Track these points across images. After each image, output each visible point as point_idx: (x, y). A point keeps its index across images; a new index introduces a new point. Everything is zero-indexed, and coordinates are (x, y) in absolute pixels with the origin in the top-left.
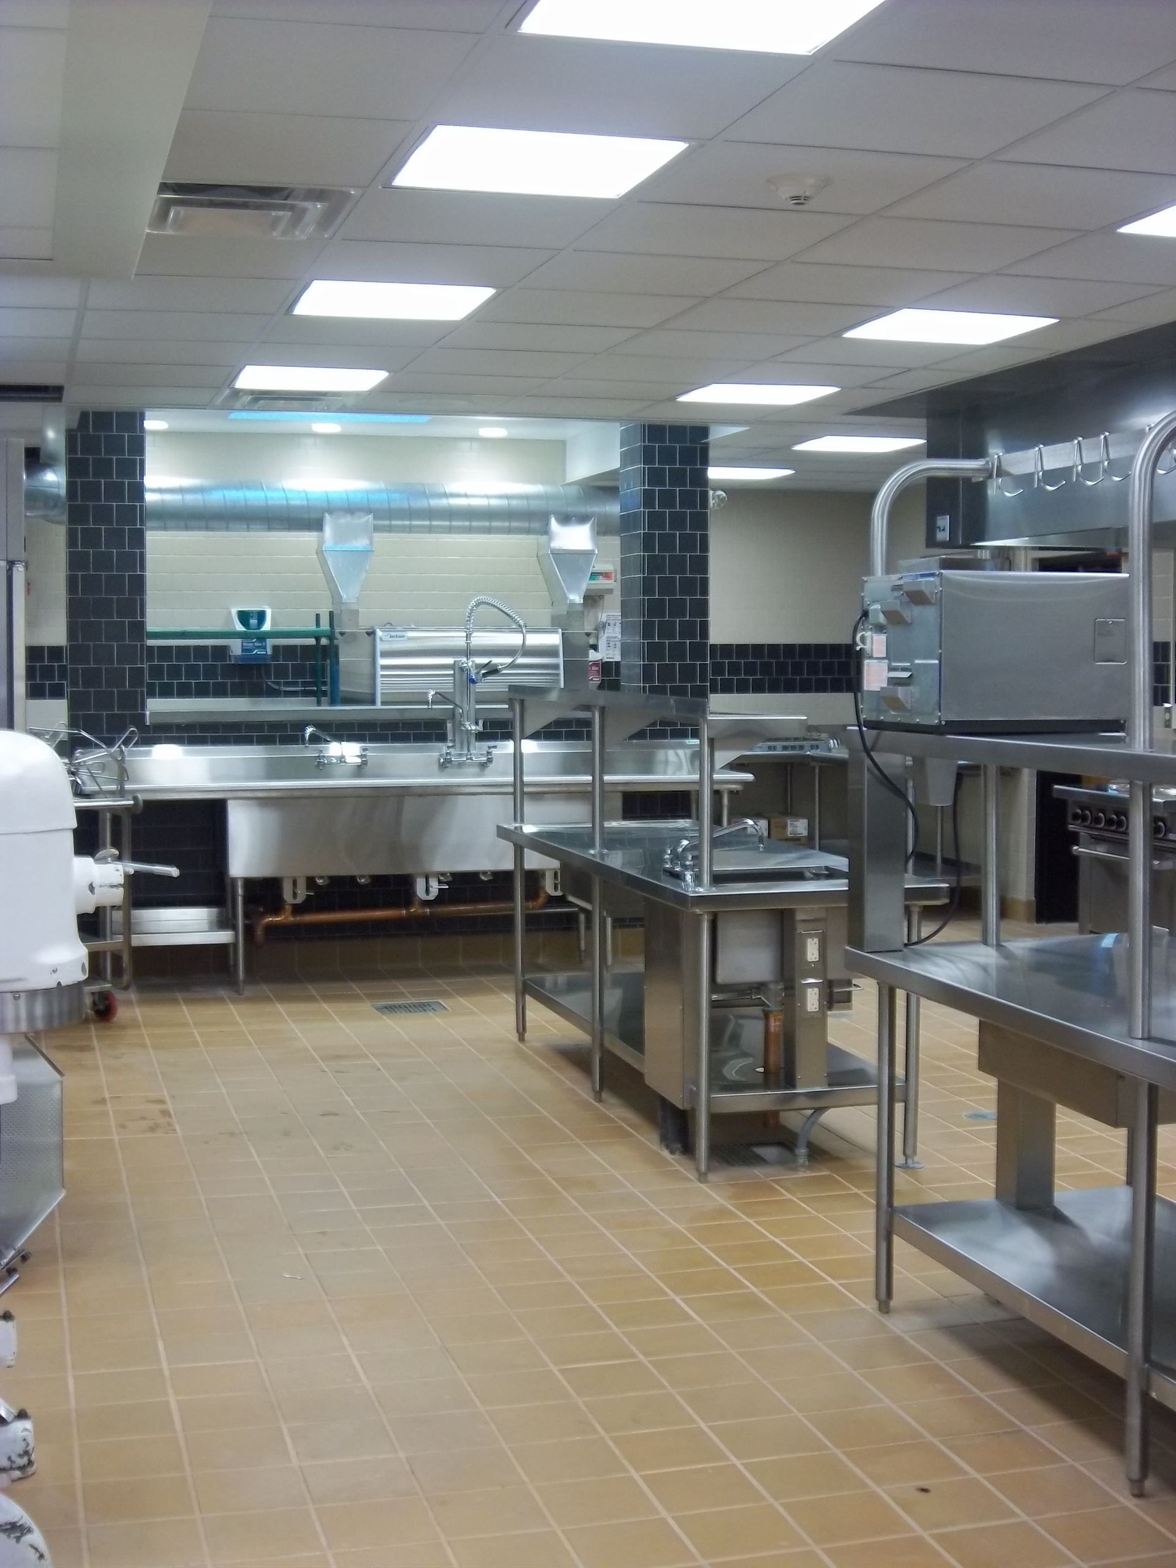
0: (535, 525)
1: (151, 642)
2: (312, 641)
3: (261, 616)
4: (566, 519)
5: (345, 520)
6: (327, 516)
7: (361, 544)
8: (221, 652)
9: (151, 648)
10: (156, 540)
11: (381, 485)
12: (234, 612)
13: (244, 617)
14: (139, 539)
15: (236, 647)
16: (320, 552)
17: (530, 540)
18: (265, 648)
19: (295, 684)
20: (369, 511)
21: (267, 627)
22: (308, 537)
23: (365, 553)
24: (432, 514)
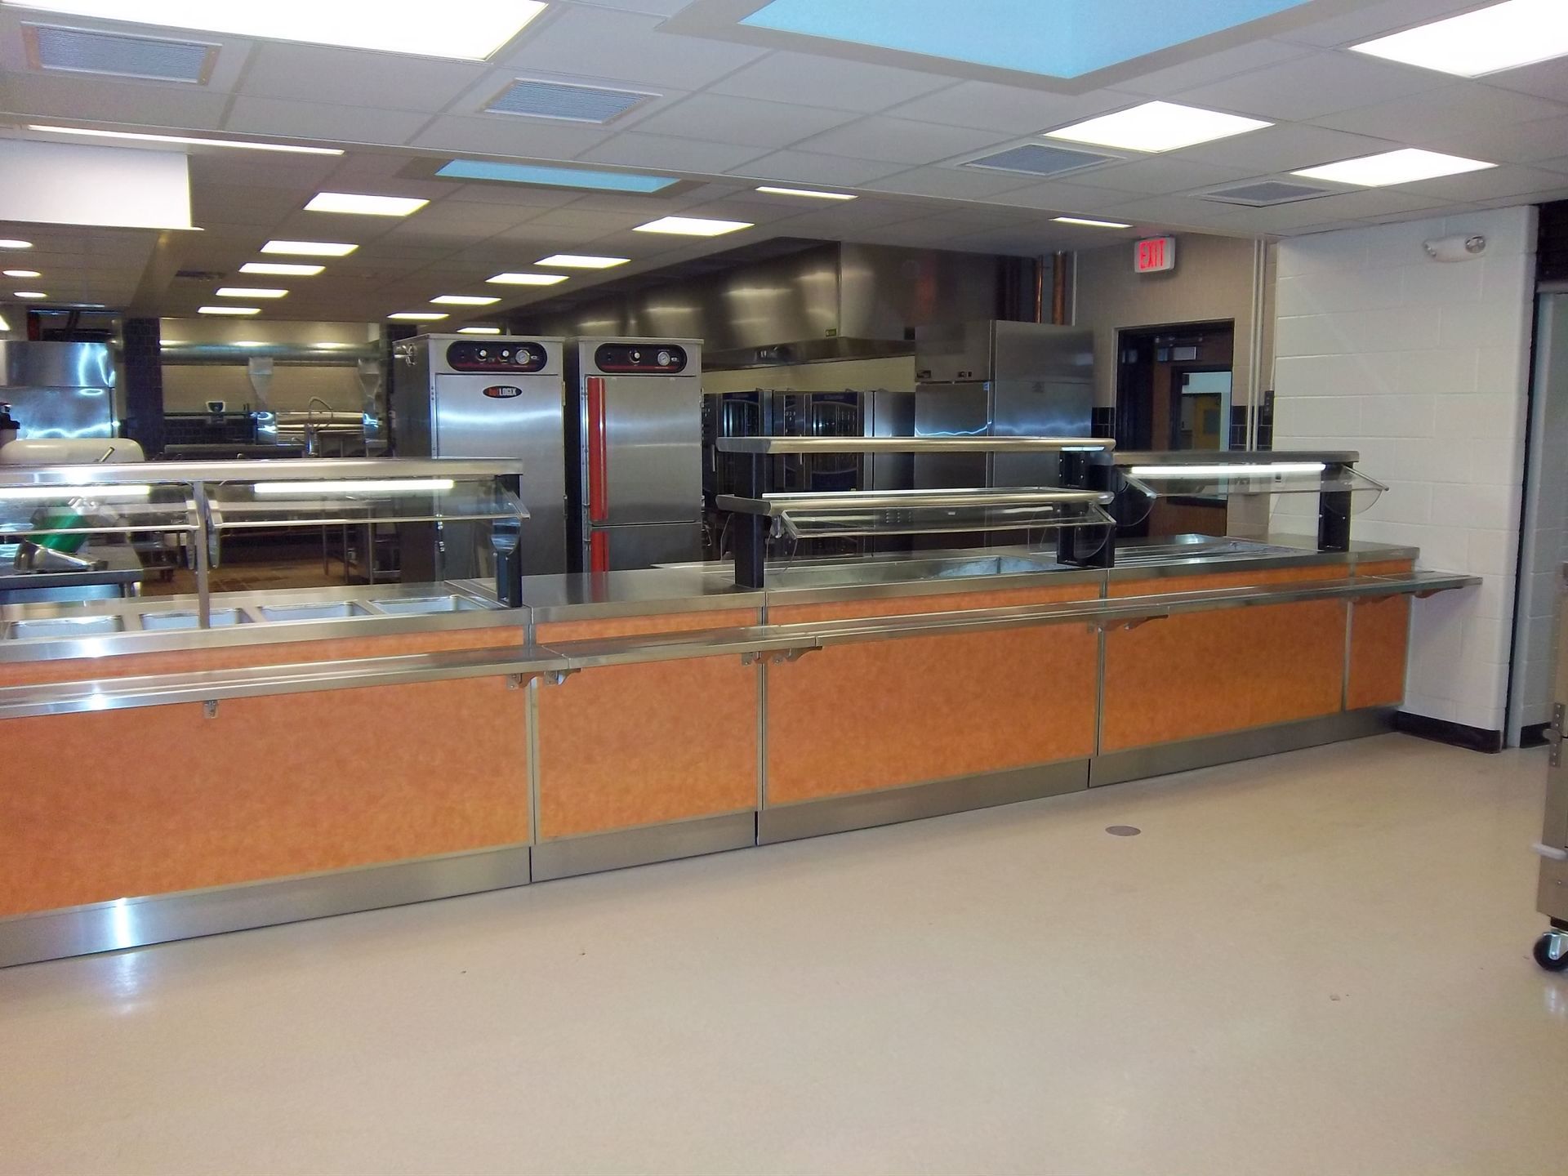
0: (352, 363)
1: (167, 418)
2: (242, 417)
3: (221, 406)
4: (366, 360)
5: (260, 361)
6: (251, 359)
7: (267, 372)
8: (202, 422)
9: (166, 420)
10: (166, 370)
11: (276, 344)
12: (207, 403)
13: (212, 406)
14: (159, 372)
15: (209, 420)
16: (248, 375)
17: (350, 369)
18: (222, 420)
19: (239, 437)
20: (271, 356)
21: (223, 410)
22: (243, 368)
23: (269, 376)
24: (301, 358)
